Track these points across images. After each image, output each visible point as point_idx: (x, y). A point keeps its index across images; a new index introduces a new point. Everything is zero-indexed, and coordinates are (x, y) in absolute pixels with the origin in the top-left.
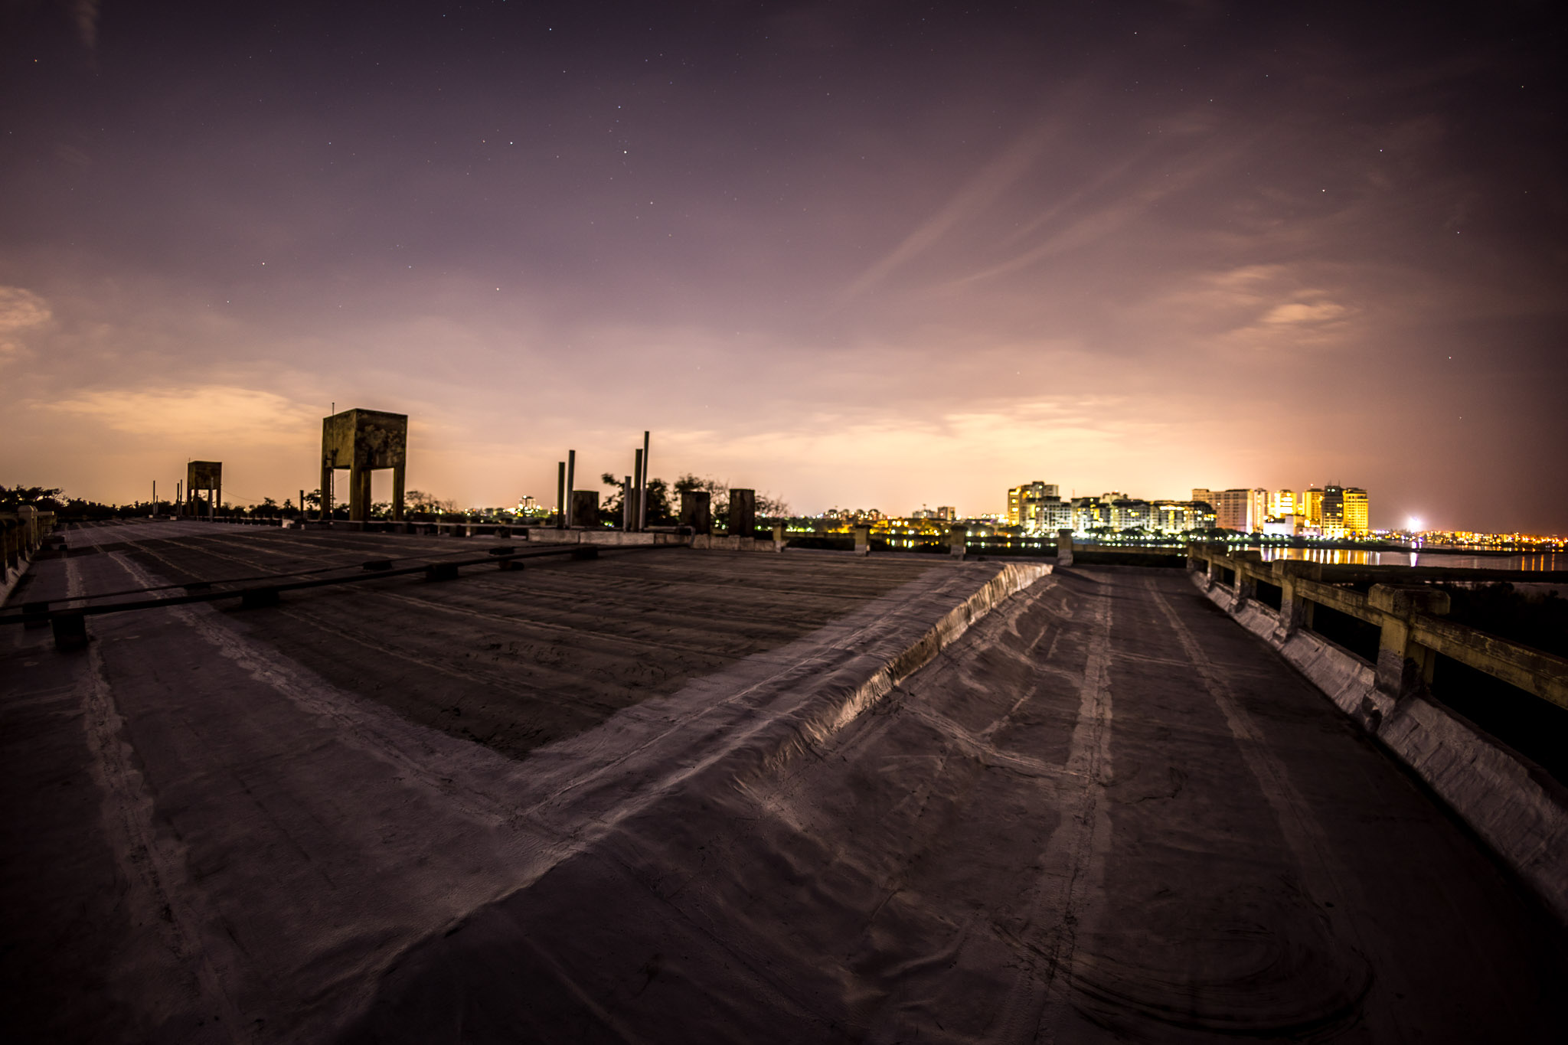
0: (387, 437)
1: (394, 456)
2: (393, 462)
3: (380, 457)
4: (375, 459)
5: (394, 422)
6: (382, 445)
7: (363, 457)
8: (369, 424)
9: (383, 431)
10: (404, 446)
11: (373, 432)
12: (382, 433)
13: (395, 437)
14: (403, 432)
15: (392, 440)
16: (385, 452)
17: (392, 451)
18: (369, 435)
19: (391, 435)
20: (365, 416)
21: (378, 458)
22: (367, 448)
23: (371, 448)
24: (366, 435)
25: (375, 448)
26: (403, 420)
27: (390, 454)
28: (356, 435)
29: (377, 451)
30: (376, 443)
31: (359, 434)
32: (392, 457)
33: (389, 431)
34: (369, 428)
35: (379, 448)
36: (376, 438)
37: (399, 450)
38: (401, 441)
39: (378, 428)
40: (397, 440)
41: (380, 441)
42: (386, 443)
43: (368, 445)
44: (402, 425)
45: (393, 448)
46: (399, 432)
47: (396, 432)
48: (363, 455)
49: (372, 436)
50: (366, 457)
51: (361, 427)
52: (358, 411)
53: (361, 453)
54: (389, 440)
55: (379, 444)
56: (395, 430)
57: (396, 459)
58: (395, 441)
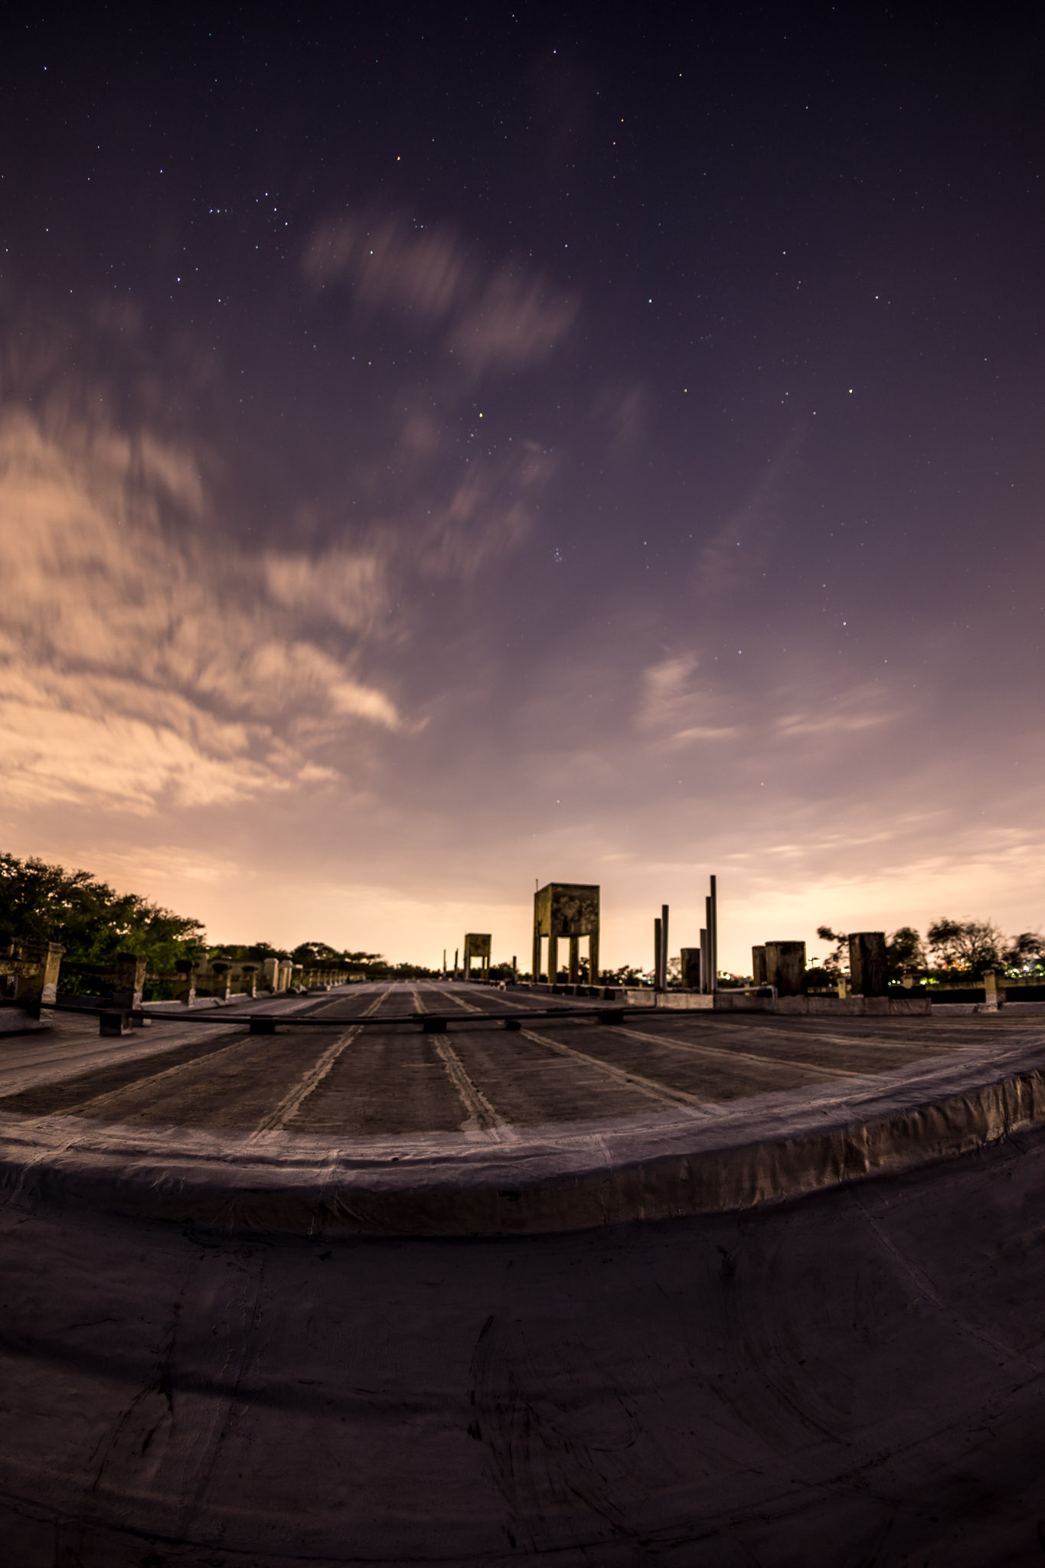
0: (581, 907)
1: (589, 922)
2: (587, 929)
3: (575, 925)
4: (570, 928)
5: (586, 893)
6: (577, 914)
7: (559, 926)
8: (564, 896)
9: (577, 902)
10: (597, 914)
11: (567, 902)
12: (576, 904)
13: (588, 906)
14: (595, 902)
15: (586, 909)
16: (579, 920)
17: (586, 919)
18: (565, 906)
19: (584, 905)
20: (560, 889)
21: (573, 927)
22: (562, 918)
23: (566, 917)
24: (561, 905)
25: (570, 917)
26: (595, 890)
27: (584, 922)
28: (552, 906)
29: (572, 920)
30: (570, 912)
31: (555, 905)
32: (586, 925)
33: (582, 900)
34: (563, 900)
35: (574, 917)
36: (570, 908)
37: (593, 917)
38: (594, 910)
39: (572, 899)
40: (590, 909)
41: (574, 911)
42: (580, 913)
43: (563, 915)
44: (595, 895)
45: (587, 916)
46: (592, 902)
47: (589, 902)
48: (559, 924)
49: (567, 906)
50: (562, 926)
51: (556, 899)
52: (554, 885)
53: (557, 922)
54: (583, 910)
55: (574, 914)
56: (588, 899)
57: (589, 927)
58: (588, 910)
